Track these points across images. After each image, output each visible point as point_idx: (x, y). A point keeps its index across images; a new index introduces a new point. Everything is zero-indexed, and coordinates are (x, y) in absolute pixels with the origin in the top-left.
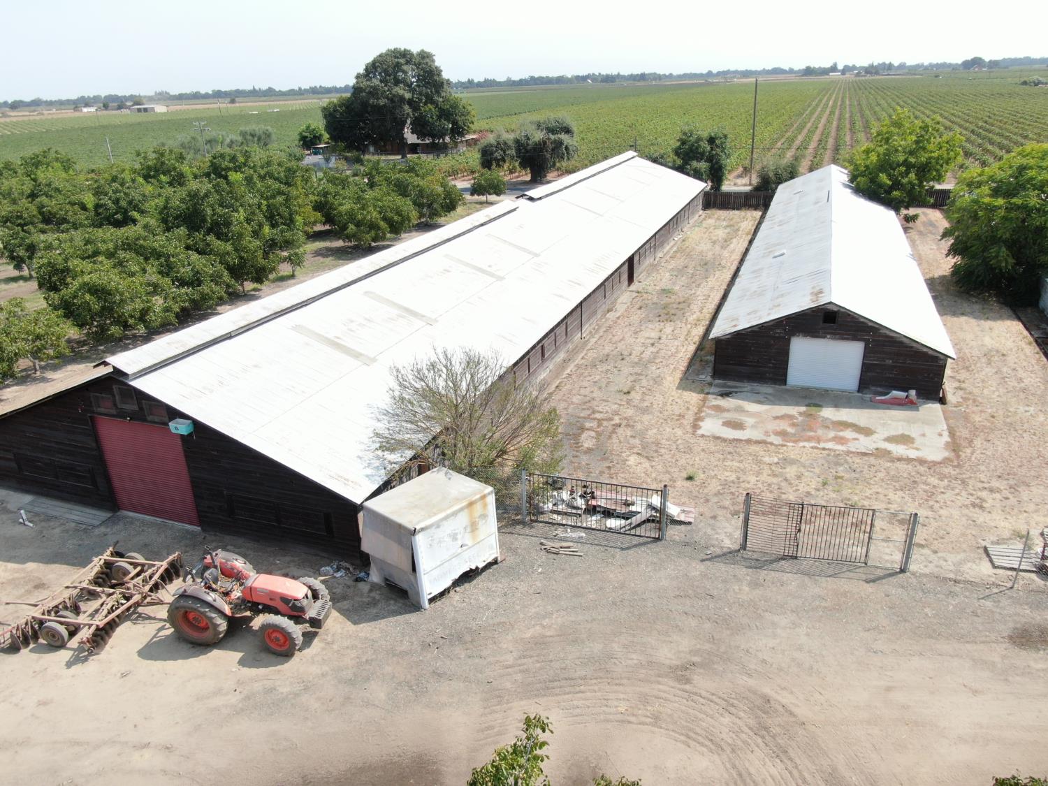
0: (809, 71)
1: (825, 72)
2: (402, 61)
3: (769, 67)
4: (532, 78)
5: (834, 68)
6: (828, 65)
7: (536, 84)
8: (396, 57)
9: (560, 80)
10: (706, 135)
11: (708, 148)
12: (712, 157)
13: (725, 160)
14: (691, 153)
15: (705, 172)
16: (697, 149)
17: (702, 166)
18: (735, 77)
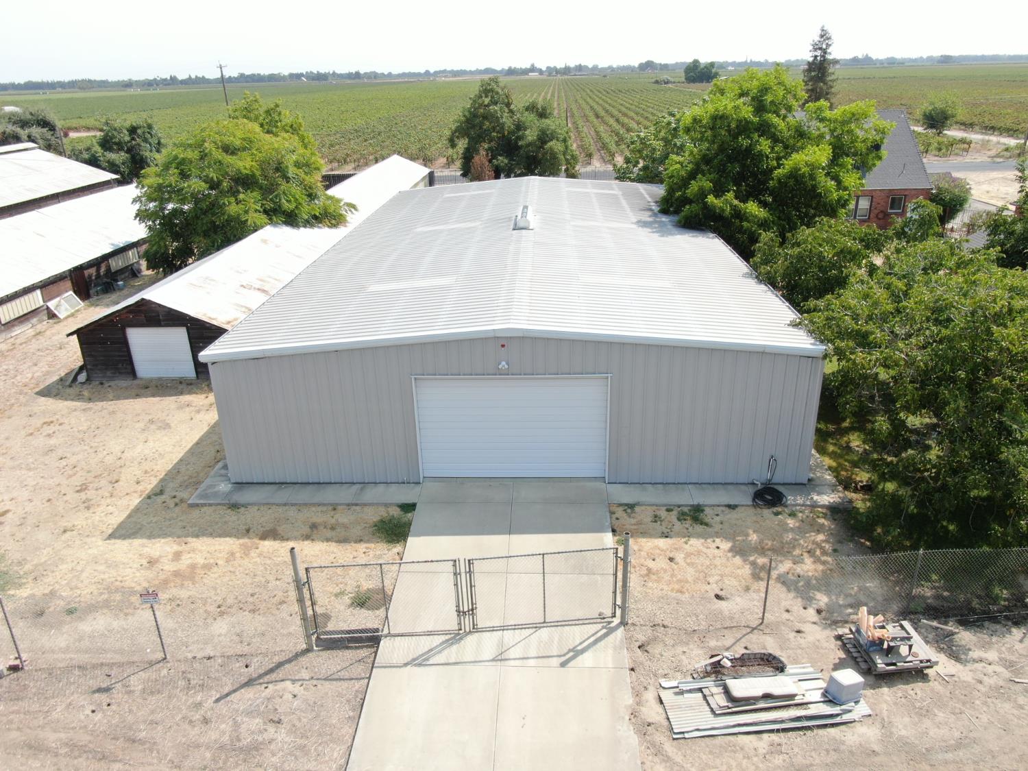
0: (510, 71)
1: (525, 72)
4: (242, 75)
6: (528, 66)
7: (247, 82)
9: (272, 78)
10: (128, 124)
11: (127, 138)
12: (133, 147)
13: (151, 151)
14: (107, 143)
15: (123, 164)
16: (111, 139)
17: (119, 157)
18: (445, 77)
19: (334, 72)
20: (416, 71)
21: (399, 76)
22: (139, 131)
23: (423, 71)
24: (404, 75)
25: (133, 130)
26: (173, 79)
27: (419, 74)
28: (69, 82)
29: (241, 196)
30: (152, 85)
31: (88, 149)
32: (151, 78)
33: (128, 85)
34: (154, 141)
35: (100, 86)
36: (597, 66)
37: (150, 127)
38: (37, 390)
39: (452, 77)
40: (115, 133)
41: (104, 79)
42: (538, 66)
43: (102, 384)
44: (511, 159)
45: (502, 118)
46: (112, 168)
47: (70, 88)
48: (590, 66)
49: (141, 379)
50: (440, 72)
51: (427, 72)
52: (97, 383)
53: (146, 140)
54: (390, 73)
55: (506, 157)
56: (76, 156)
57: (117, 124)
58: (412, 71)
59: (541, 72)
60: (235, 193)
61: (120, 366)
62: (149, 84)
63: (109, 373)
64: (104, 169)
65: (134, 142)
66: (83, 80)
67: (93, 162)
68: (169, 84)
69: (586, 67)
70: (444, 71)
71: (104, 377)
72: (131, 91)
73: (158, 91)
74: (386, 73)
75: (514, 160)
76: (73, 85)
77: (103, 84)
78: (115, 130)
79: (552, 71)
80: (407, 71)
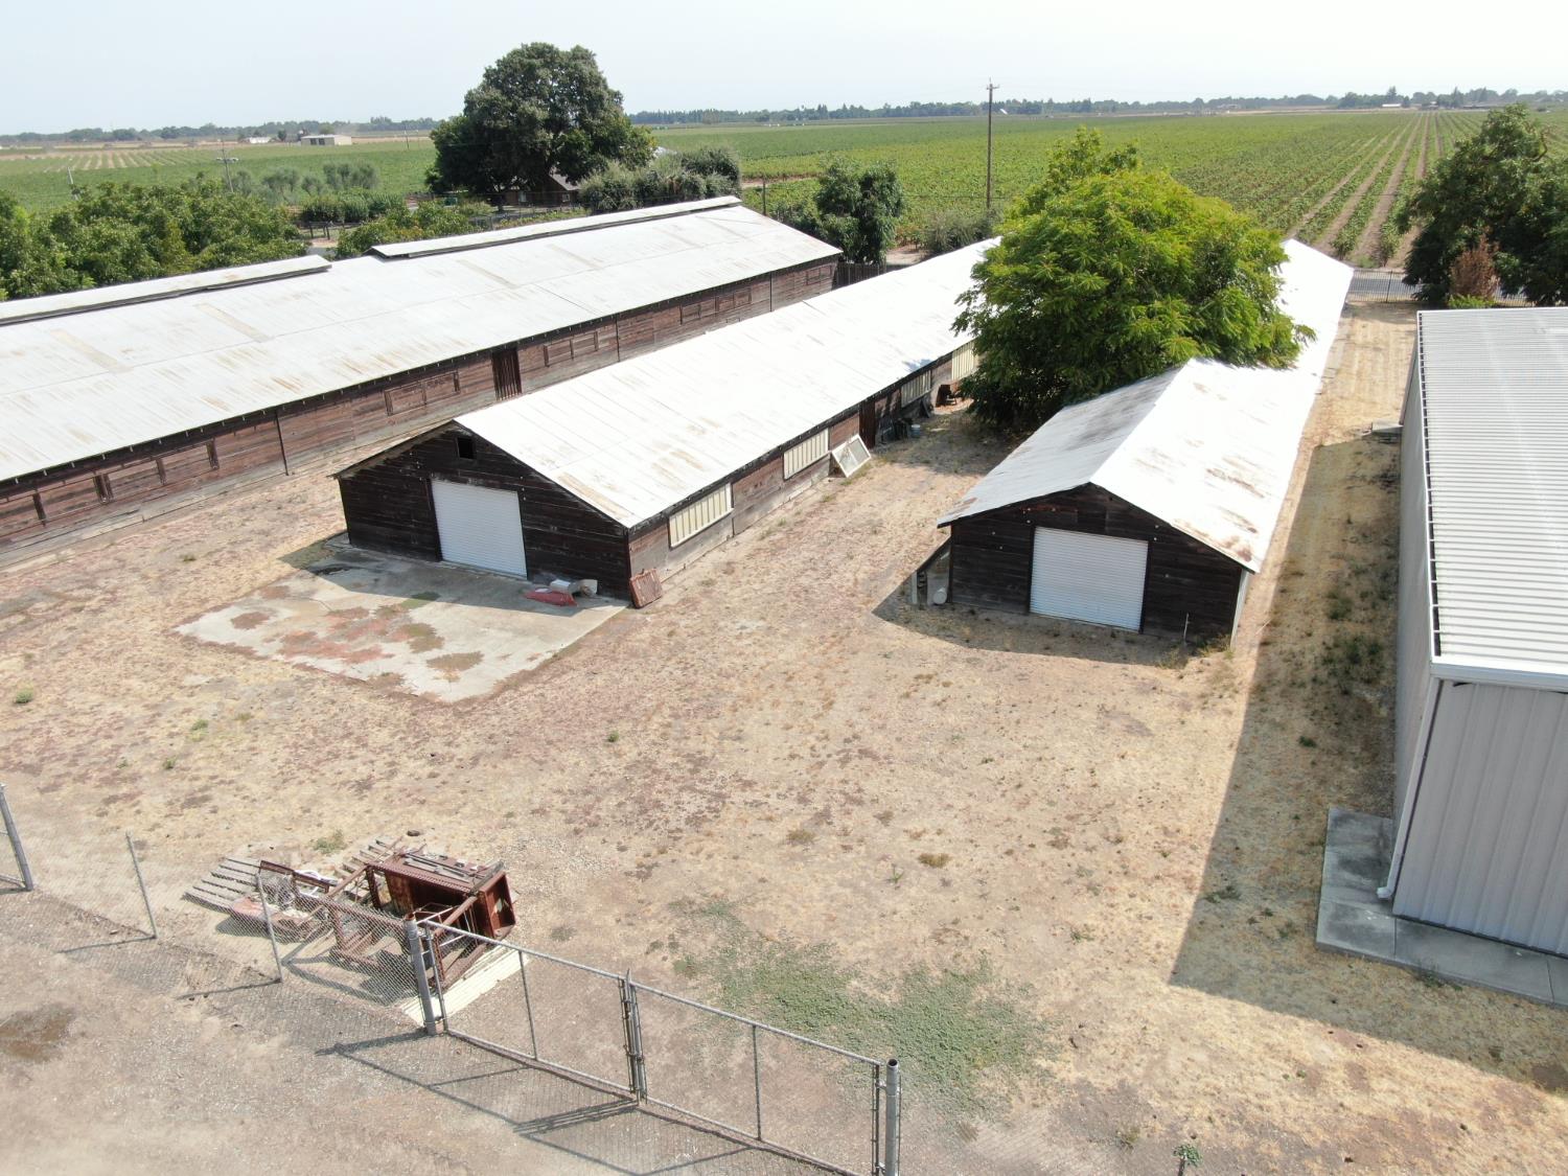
0: (1351, 101)
1: (1376, 101)
2: (537, 62)
3: (1294, 94)
5: (1392, 96)
6: (1383, 92)
8: (530, 57)
9: (957, 109)
10: (860, 174)
11: (859, 195)
12: (864, 208)
13: (887, 215)
14: (830, 201)
15: (848, 232)
16: (838, 194)
17: (844, 222)
18: (1232, 109)
19: (1051, 102)
20: (1180, 100)
21: (1151, 107)
22: (876, 185)
23: (1191, 100)
24: (1159, 106)
25: (867, 182)
26: (822, 110)
27: (1185, 105)
28: (691, 114)
29: (1157, 304)
30: (793, 119)
31: (799, 208)
32: (792, 108)
33: (763, 117)
34: (892, 200)
35: (727, 120)
36: (1515, 92)
37: (891, 178)
38: (874, 606)
39: (1242, 109)
40: (844, 186)
41: (732, 110)
42: (1401, 92)
43: (973, 612)
44: (1526, 259)
45: (1523, 181)
46: (833, 238)
47: (691, 121)
48: (1501, 92)
49: (1038, 615)
50: (1221, 101)
51: (1199, 102)
52: (965, 610)
53: (883, 198)
54: (1137, 103)
55: (1515, 253)
56: (784, 216)
57: (849, 172)
58: (1173, 100)
59: (1406, 102)
60: (1145, 299)
61: (1009, 588)
62: (790, 117)
63: (985, 597)
64: (822, 239)
65: (866, 200)
66: (707, 111)
67: (808, 228)
68: (816, 118)
69: (1493, 94)
70: (1228, 100)
71: (975, 601)
72: (768, 127)
73: (803, 127)
74: (1130, 103)
75: (1532, 261)
76: (697, 117)
77: (731, 117)
78: (845, 180)
79: (1423, 100)
80: (1164, 100)
